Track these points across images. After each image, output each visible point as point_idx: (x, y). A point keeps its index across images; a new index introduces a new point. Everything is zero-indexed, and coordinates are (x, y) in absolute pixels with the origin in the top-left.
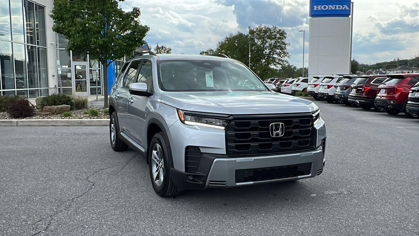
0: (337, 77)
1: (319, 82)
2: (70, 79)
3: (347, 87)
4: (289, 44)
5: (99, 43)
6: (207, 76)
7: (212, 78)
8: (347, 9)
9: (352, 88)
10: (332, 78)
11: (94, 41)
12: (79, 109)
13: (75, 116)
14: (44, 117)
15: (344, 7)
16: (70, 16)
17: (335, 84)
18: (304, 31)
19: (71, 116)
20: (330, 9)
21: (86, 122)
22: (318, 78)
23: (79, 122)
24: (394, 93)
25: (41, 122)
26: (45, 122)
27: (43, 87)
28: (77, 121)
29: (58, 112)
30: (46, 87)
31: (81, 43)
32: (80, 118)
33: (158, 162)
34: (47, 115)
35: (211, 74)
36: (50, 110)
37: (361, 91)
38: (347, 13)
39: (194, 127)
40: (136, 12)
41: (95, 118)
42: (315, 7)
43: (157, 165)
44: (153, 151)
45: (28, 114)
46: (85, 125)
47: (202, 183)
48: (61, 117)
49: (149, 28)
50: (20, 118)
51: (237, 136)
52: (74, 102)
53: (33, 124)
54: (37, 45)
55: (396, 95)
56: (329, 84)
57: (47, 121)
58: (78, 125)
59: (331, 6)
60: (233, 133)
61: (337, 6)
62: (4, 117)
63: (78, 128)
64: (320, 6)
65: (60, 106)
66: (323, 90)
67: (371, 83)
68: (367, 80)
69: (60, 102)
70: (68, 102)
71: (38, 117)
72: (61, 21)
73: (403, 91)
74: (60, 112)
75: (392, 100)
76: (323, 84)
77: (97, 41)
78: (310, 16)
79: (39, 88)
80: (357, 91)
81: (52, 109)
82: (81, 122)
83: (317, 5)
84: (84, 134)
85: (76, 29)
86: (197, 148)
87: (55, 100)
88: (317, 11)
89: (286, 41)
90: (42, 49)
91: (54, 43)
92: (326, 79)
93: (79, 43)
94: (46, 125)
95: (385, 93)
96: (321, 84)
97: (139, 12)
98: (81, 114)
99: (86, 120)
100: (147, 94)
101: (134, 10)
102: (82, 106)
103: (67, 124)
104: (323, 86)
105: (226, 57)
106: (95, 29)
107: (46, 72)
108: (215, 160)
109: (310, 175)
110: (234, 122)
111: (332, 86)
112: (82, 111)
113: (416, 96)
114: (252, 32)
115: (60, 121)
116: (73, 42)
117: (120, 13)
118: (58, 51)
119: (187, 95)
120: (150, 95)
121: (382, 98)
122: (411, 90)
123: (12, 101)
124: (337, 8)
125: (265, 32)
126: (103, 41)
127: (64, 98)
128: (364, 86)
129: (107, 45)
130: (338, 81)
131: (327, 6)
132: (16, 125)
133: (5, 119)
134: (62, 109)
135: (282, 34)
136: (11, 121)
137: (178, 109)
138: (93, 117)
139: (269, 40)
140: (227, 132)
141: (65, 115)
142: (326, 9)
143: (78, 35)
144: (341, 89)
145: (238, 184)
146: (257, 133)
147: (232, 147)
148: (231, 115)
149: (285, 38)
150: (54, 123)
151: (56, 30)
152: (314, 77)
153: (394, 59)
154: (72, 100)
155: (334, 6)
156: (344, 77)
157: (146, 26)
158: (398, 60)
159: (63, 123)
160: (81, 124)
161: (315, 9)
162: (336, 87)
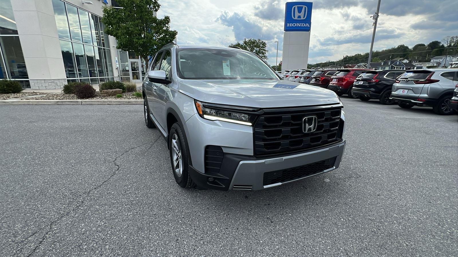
0: (301, 71)
1: (289, 74)
2: (128, 71)
3: (308, 78)
4: (268, 51)
5: (140, 43)
6: (224, 64)
7: (229, 67)
8: (309, 26)
9: (312, 78)
10: (298, 72)
11: (136, 41)
12: (129, 92)
13: (125, 97)
14: (103, 98)
15: (306, 25)
16: (116, 21)
17: (300, 76)
18: (278, 42)
19: (123, 97)
20: (297, 26)
21: (133, 102)
22: (289, 72)
23: (128, 102)
24: (343, 82)
25: (99, 102)
26: (102, 102)
27: (111, 76)
28: (126, 101)
29: (113, 94)
30: (112, 76)
31: (126, 43)
32: (128, 99)
33: (178, 151)
34: (104, 96)
35: (228, 63)
36: (106, 93)
37: (318, 80)
38: (308, 29)
39: (215, 123)
40: (167, 20)
41: (139, 99)
42: (288, 24)
43: (177, 155)
44: (173, 140)
45: (90, 95)
46: (132, 104)
47: (224, 187)
48: (115, 98)
49: (177, 32)
50: (85, 99)
51: (267, 133)
52: (126, 87)
53: (94, 103)
54: (103, 47)
55: (344, 83)
56: (296, 75)
57: (103, 101)
58: (127, 104)
59: (298, 24)
60: (262, 130)
61: (302, 24)
62: (73, 98)
63: (126, 106)
64: (291, 24)
65: (114, 90)
66: (292, 79)
67: (326, 75)
68: (323, 73)
69: (115, 87)
70: (121, 87)
71: (98, 98)
72: (110, 26)
73: (349, 80)
74: (114, 94)
75: (340, 86)
76: (292, 75)
77: (138, 41)
78: (284, 31)
79: (107, 77)
80: (316, 80)
81: (108, 92)
82: (129, 102)
83: (289, 23)
84: (128, 111)
85: (121, 32)
86: (219, 148)
87: (111, 86)
88: (290, 27)
89: (266, 49)
90: (107, 50)
91: (115, 46)
92: (294, 72)
93: (125, 42)
94: (103, 104)
95: (336, 81)
96: (291, 75)
97: (169, 20)
98: (130, 95)
99: (133, 100)
100: (167, 81)
101: (165, 17)
102: (132, 89)
103: (119, 103)
104: (292, 76)
105: (240, 49)
106: (136, 31)
107: (111, 66)
108: (241, 163)
109: (334, 167)
110: (264, 118)
111: (298, 77)
112: (132, 93)
113: (360, 83)
114: (245, 42)
115: (114, 101)
116: (120, 42)
117: (155, 20)
118: (119, 53)
119: (205, 83)
120: (169, 83)
121: (334, 85)
122: (356, 80)
123: (78, 86)
124: (302, 26)
125: (254, 43)
126: (143, 42)
127: (118, 84)
128: (321, 77)
129: (146, 44)
130: (302, 74)
131: (296, 24)
132: (81, 104)
133: (73, 99)
134: (115, 92)
135: (264, 44)
136: (77, 101)
137: (195, 101)
138: (138, 98)
139: (255, 48)
140: (255, 129)
141: (117, 96)
142: (295, 26)
143: (123, 36)
144: (304, 79)
145: (265, 187)
146: (289, 129)
147: (260, 146)
148: (261, 109)
149: (266, 47)
150: (109, 102)
151: (107, 33)
152: (286, 71)
153: (326, 61)
154: (124, 85)
155: (300, 24)
156: (306, 71)
157: (175, 31)
158: (329, 61)
159: (115, 102)
160: (129, 103)
161: (288, 26)
162: (300, 77)
